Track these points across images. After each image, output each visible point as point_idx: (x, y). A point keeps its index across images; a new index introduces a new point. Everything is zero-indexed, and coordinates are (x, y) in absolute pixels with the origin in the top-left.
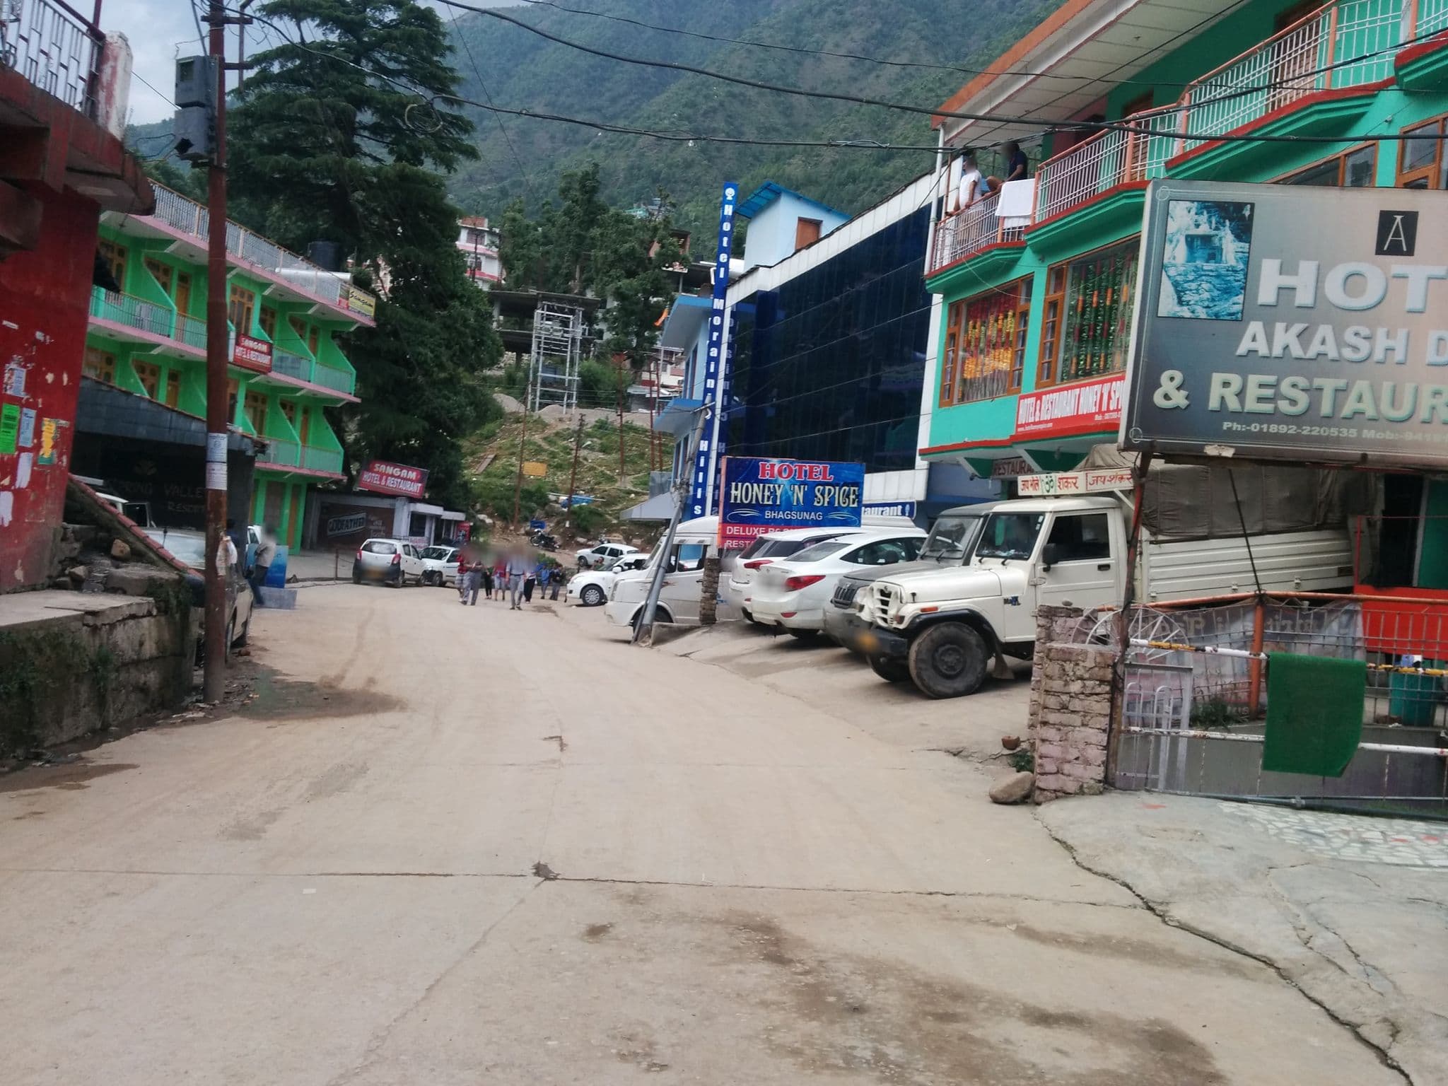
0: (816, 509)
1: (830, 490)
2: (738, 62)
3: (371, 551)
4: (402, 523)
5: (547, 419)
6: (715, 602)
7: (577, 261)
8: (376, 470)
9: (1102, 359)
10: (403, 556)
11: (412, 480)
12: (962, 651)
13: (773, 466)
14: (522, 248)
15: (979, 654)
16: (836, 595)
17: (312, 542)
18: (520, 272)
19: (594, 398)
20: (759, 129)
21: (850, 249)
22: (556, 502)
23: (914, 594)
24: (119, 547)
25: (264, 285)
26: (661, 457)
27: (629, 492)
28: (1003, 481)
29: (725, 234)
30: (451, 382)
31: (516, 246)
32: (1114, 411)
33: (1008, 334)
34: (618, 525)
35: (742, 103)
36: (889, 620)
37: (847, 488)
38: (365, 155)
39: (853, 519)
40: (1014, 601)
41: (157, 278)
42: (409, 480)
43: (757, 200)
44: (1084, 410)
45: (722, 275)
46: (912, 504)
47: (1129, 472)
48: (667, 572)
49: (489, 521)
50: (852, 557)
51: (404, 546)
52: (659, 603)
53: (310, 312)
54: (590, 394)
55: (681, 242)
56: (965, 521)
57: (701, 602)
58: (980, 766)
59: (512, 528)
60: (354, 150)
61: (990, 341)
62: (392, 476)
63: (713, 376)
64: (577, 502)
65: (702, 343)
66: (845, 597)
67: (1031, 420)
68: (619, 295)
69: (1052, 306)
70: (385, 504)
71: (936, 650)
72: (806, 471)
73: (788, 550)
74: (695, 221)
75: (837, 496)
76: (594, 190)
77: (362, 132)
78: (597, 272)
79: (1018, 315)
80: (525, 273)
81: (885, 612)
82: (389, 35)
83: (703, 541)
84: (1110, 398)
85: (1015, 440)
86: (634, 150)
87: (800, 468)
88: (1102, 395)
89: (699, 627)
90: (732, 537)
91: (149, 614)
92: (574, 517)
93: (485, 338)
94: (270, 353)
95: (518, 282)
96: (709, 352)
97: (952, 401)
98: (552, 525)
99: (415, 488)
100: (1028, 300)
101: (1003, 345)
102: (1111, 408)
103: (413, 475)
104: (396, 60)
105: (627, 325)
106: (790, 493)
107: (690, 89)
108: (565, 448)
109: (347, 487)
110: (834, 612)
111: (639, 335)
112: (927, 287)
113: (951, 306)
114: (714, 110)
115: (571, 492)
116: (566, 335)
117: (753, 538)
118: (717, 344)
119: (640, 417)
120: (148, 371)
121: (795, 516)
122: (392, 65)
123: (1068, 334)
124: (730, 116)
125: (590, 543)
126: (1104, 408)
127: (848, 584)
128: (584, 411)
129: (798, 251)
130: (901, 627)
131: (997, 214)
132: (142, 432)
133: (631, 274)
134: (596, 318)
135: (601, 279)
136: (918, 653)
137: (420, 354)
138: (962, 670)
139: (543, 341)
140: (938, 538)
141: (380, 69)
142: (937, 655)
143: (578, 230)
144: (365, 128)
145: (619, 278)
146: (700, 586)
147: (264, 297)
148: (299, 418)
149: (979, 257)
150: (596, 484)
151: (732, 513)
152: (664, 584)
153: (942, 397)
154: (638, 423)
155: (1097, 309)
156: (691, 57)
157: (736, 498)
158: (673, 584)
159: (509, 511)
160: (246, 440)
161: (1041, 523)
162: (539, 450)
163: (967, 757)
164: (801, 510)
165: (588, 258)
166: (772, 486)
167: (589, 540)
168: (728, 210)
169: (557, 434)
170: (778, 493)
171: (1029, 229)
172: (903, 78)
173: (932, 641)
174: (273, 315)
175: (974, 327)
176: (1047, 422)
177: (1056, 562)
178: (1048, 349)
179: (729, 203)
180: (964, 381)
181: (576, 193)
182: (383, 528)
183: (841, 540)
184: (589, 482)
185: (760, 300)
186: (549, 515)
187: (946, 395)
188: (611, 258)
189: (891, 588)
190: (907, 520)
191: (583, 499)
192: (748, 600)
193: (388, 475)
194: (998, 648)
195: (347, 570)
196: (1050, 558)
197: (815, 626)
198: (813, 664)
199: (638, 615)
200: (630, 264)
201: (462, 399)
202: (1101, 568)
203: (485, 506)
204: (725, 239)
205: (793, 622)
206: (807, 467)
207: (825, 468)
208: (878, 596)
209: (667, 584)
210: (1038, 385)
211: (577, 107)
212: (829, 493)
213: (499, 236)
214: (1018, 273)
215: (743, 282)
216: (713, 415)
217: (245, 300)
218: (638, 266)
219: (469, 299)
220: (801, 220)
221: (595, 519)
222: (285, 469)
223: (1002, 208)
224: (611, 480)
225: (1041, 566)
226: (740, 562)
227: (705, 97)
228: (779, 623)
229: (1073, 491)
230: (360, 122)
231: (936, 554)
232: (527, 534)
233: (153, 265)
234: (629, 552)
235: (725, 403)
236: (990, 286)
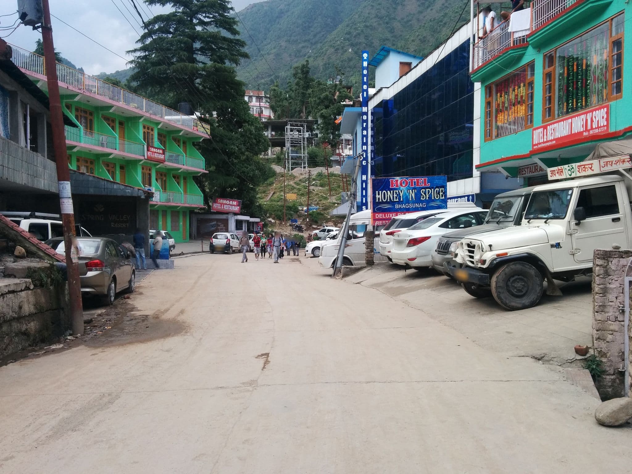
0: (422, 202)
1: (429, 191)
2: (368, 12)
3: (217, 239)
4: (232, 225)
5: (295, 174)
6: (373, 253)
7: (303, 104)
8: (219, 202)
9: (584, 100)
10: (231, 239)
11: (235, 206)
12: (525, 279)
13: (397, 181)
14: (279, 102)
15: (538, 280)
16: (439, 247)
17: (195, 236)
18: (279, 112)
19: (315, 163)
20: (380, 40)
21: (427, 71)
22: (302, 210)
23: (490, 246)
24: (19, 250)
25: (158, 123)
26: (347, 186)
27: (334, 203)
28: (524, 178)
29: (365, 75)
30: (248, 160)
31: (277, 101)
32: (596, 128)
33: (522, 97)
34: (330, 219)
35: (371, 29)
36: (475, 262)
37: (438, 189)
38: (199, 62)
39: (443, 204)
40: (558, 245)
41: (109, 125)
42: (234, 205)
43: (378, 57)
44: (575, 131)
45: (365, 96)
46: (473, 196)
47: (628, 157)
48: (347, 240)
49: (273, 221)
50: (445, 225)
51: (231, 235)
52: (344, 255)
53: (181, 134)
54: (313, 162)
55: (348, 91)
56: (512, 200)
57: (366, 253)
58: (561, 369)
59: (283, 223)
60: (194, 61)
61: (511, 102)
62: (226, 204)
63: (366, 144)
64: (311, 210)
65: (359, 129)
66: (444, 248)
67: (542, 141)
68: (322, 116)
69: (548, 76)
70: (224, 217)
71: (509, 280)
72: (415, 182)
73: (409, 224)
74: (355, 83)
75: (433, 194)
76: (307, 72)
77: (197, 52)
78: (312, 108)
79: (527, 85)
80: (282, 112)
81: (472, 257)
82: (203, 5)
83: (365, 223)
84: (592, 121)
85: (533, 153)
86: (326, 56)
87: (412, 180)
88: (587, 120)
89: (365, 267)
90: (379, 220)
91: (27, 288)
92: (310, 216)
93: (261, 139)
94: (164, 154)
95: (279, 117)
96: (362, 133)
97: (492, 138)
98: (301, 221)
99: (236, 209)
100: (533, 74)
101: (519, 103)
102: (594, 127)
103: (235, 203)
104: (209, 17)
105: (327, 130)
106: (407, 194)
107: (347, 26)
108: (304, 186)
109: (208, 211)
110: (438, 258)
111: (332, 133)
112: (472, 79)
113: (486, 87)
114: (359, 34)
115: (308, 205)
116: (300, 136)
117: (389, 219)
118: (366, 129)
119: (336, 170)
120: (110, 165)
121: (411, 206)
122: (207, 20)
123: (559, 90)
124: (366, 36)
125: (319, 227)
126: (589, 127)
127: (445, 241)
128: (310, 169)
129: (401, 77)
130: (484, 266)
131: (509, 31)
132: (92, 191)
133: (327, 107)
134: (314, 128)
135: (314, 111)
136: (497, 282)
137: (232, 149)
138: (527, 292)
139: (290, 140)
140: (495, 211)
141: (202, 23)
142: (509, 284)
143: (302, 91)
144: (198, 50)
145: (322, 110)
146: (364, 246)
147: (158, 129)
148: (182, 182)
149: (500, 56)
150: (319, 201)
151: (377, 207)
152: (346, 246)
153: (485, 136)
154: (336, 172)
155: (577, 73)
156: (347, 12)
157: (379, 199)
158: (351, 246)
159: (281, 216)
160: (140, 191)
161: (571, 195)
162: (293, 188)
163: (548, 361)
164: (414, 202)
165: (308, 103)
166: (397, 191)
167: (318, 226)
168: (365, 64)
169: (300, 180)
170: (401, 195)
171: (528, 36)
172: (443, 9)
173: (506, 274)
174: (165, 137)
175: (501, 96)
176: (551, 141)
177: (584, 219)
178: (548, 100)
179: (365, 60)
180: (498, 128)
181: (300, 75)
182: (224, 228)
183: (438, 216)
184: (316, 200)
185: (384, 104)
186: (300, 216)
187: (488, 136)
188: (318, 101)
189: (474, 242)
190: (471, 204)
191: (314, 208)
192: (390, 252)
193: (224, 204)
194: (549, 276)
195: (207, 248)
196: (579, 217)
197: (428, 265)
198: (429, 287)
199: (334, 262)
200: (326, 103)
201: (253, 167)
202: (614, 220)
203: (271, 215)
204: (365, 78)
205: (415, 263)
206: (415, 180)
207: (425, 180)
208: (466, 248)
209: (348, 245)
210: (543, 121)
211: (299, 41)
212: (428, 193)
213: (269, 98)
214: (525, 61)
215: (376, 97)
216: (367, 162)
217: (150, 131)
218: (330, 103)
219: (252, 122)
220: (401, 63)
221: (320, 216)
222: (178, 205)
223: (512, 27)
224: (326, 198)
225: (573, 222)
226: (383, 232)
227: (355, 29)
228: (407, 264)
229: (590, 172)
230: (196, 48)
231: (495, 220)
232: (290, 225)
233: (107, 119)
234: (336, 230)
235: (373, 157)
236: (510, 71)
